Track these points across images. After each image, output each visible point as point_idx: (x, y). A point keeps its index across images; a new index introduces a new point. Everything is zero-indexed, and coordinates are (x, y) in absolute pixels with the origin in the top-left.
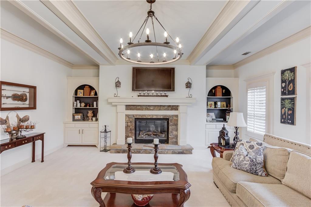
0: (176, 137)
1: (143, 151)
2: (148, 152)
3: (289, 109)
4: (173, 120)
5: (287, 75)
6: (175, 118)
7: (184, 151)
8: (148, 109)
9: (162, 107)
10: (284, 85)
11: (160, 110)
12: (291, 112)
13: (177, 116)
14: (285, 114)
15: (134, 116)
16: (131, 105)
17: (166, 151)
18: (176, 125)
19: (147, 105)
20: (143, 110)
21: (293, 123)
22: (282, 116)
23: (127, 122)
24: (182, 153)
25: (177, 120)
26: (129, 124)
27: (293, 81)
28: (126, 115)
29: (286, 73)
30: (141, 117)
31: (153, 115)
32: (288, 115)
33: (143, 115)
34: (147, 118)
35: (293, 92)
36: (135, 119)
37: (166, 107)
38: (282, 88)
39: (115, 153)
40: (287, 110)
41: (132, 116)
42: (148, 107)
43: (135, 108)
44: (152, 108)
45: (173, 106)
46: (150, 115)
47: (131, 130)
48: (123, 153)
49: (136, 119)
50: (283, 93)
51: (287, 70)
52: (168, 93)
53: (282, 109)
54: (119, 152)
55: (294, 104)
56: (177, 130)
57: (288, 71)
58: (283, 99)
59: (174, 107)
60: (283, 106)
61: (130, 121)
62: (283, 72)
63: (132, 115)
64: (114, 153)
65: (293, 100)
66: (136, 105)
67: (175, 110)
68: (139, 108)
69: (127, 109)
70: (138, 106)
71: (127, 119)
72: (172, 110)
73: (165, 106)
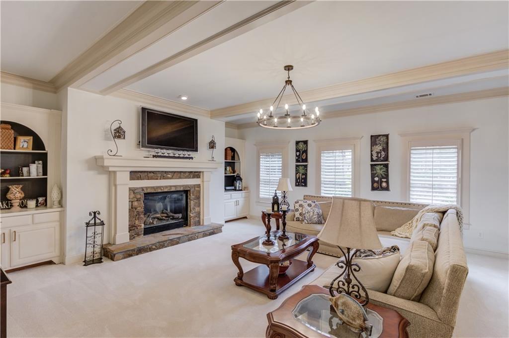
0: (198, 214)
1: (168, 242)
2: (175, 242)
3: (303, 174)
4: (195, 192)
5: (301, 146)
6: (197, 189)
7: (215, 230)
8: (164, 178)
9: (182, 174)
10: (298, 153)
11: (180, 178)
12: (304, 176)
13: (199, 186)
14: (299, 178)
15: (143, 190)
16: (139, 172)
17: (197, 235)
18: (198, 198)
19: (162, 172)
20: (157, 179)
21: (306, 185)
22: (296, 180)
23: (131, 202)
24: (212, 233)
25: (199, 192)
26: (136, 204)
27: (306, 151)
28: (130, 189)
29: (300, 144)
30: (155, 190)
31: (171, 186)
32: (302, 179)
33: (158, 187)
34: (163, 191)
35: (306, 160)
36: (144, 194)
37: (187, 174)
38: (297, 156)
39: (125, 258)
40: (301, 175)
41: (141, 190)
42: (163, 175)
43: (145, 176)
44: (169, 176)
45: (195, 172)
46: (166, 187)
47: (138, 213)
48: (137, 255)
49: (147, 195)
50: (297, 161)
51: (301, 141)
52: (192, 154)
53: (296, 174)
54: (130, 255)
55: (306, 170)
56: (199, 206)
57: (302, 143)
58: (297, 166)
59: (197, 174)
60: (297, 172)
61: (136, 199)
62: (297, 143)
63: (140, 188)
64: (122, 259)
65: (306, 166)
66: (147, 172)
67: (198, 178)
68: (152, 177)
69: (132, 178)
70: (150, 172)
71: (132, 196)
72: (194, 177)
73: (186, 172)
